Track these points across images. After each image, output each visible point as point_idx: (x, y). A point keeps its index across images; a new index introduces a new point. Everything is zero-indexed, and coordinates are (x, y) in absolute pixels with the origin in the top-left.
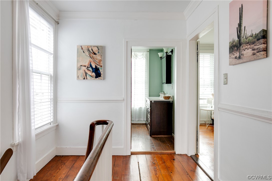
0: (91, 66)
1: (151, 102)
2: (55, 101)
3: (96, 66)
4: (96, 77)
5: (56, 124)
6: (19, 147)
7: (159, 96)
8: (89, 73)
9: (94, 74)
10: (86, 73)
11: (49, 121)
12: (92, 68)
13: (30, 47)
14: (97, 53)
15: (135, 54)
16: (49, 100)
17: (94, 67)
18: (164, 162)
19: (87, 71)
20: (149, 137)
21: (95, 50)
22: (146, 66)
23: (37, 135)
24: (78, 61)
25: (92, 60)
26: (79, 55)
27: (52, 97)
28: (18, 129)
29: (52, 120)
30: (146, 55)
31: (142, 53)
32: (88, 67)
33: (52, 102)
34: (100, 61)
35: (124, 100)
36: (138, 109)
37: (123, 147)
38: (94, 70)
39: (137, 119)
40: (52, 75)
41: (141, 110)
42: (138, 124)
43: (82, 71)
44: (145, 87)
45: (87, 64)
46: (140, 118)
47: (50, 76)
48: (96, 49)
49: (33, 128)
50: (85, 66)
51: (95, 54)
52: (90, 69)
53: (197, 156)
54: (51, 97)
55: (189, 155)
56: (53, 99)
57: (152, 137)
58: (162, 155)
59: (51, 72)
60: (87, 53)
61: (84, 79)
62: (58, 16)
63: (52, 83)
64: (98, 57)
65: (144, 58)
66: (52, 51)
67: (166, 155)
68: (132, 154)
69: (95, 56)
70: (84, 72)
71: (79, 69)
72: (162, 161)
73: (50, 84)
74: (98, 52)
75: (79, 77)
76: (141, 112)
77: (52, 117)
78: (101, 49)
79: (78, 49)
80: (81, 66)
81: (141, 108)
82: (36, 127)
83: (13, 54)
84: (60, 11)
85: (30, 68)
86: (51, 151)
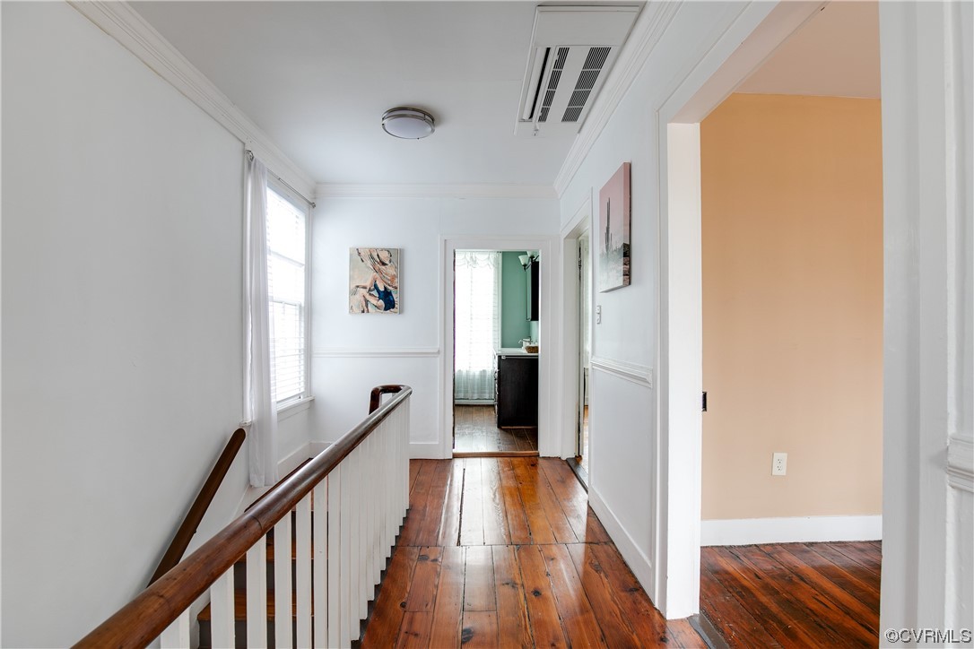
0: (376, 287)
1: (500, 357)
2: (309, 354)
3: (385, 288)
4: (386, 309)
5: (310, 398)
6: (251, 429)
7: (521, 346)
8: (373, 301)
9: (381, 303)
10: (367, 301)
11: (298, 392)
12: (378, 291)
13: (268, 257)
14: (387, 262)
15: (472, 257)
16: (297, 352)
17: (382, 289)
18: (513, 469)
19: (368, 297)
20: (496, 429)
21: (384, 256)
22: (495, 282)
23: (280, 413)
24: (351, 278)
25: (377, 276)
26: (352, 267)
27: (303, 347)
28: (251, 399)
29: (302, 390)
30: (496, 260)
31: (487, 256)
32: (370, 290)
33: (302, 357)
34: (394, 277)
35: (439, 352)
36: (477, 373)
37: (437, 443)
38: (382, 294)
39: (476, 396)
40: (303, 305)
41: (485, 376)
42: (479, 406)
43: (359, 297)
44: (494, 327)
45: (368, 284)
46: (482, 393)
47: (298, 307)
48: (386, 254)
49: (273, 400)
50: (365, 288)
51: (384, 264)
52: (375, 293)
53: (578, 458)
54: (300, 346)
55: (564, 458)
56: (304, 350)
57: (501, 429)
58: (512, 459)
59: (301, 299)
60: (369, 263)
61: (363, 312)
62: (315, 192)
63: (303, 319)
64: (390, 270)
65: (492, 267)
66: (302, 258)
67: (519, 459)
68: (456, 456)
69: (383, 267)
70: (362, 299)
71: (353, 293)
72: (509, 467)
73: (298, 322)
74: (390, 261)
75: (354, 308)
76: (485, 381)
77: (302, 384)
78: (396, 255)
79: (351, 255)
80: (358, 287)
81: (484, 371)
82: (278, 400)
83: (242, 272)
84: (317, 183)
85: (270, 294)
86: (300, 448)
